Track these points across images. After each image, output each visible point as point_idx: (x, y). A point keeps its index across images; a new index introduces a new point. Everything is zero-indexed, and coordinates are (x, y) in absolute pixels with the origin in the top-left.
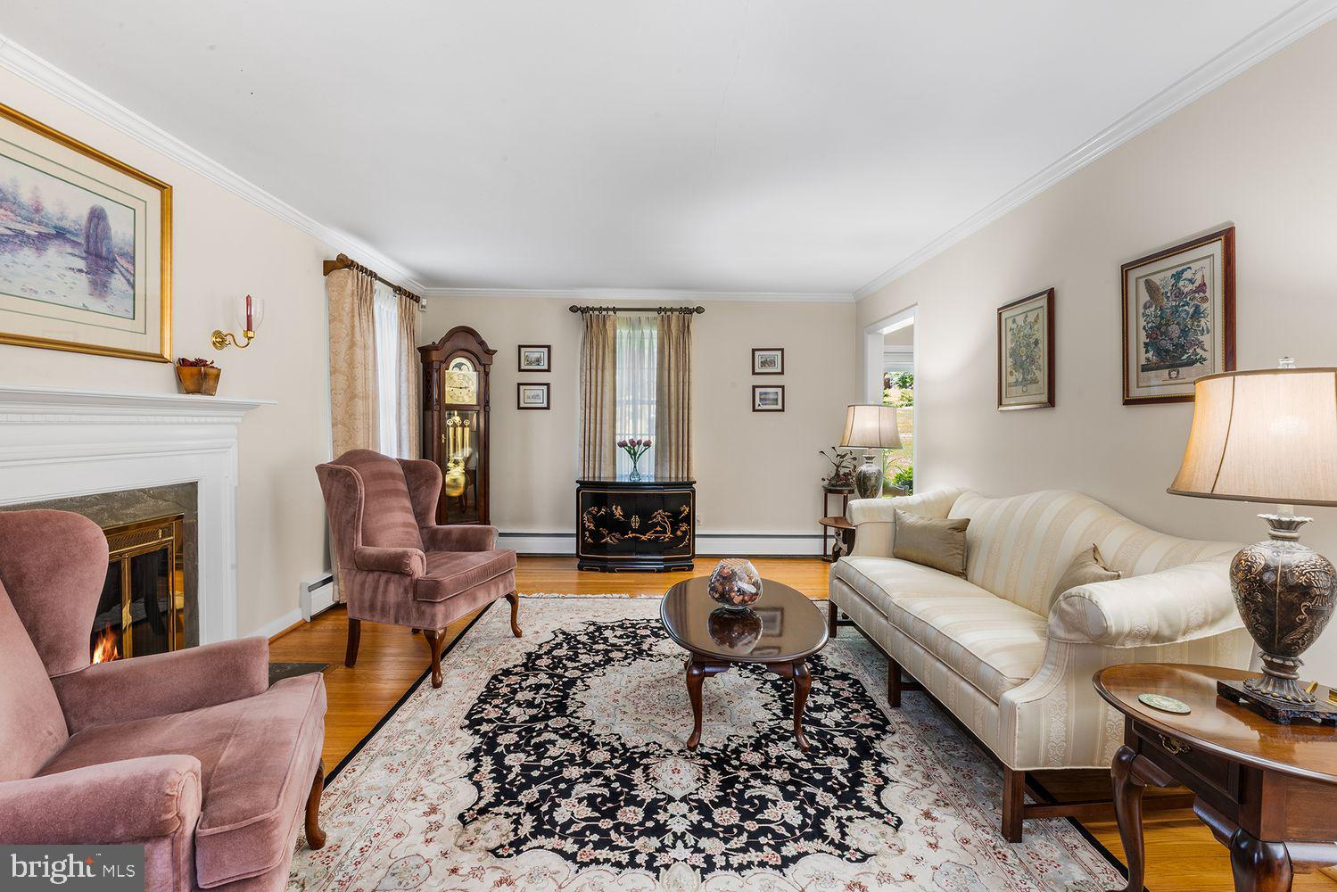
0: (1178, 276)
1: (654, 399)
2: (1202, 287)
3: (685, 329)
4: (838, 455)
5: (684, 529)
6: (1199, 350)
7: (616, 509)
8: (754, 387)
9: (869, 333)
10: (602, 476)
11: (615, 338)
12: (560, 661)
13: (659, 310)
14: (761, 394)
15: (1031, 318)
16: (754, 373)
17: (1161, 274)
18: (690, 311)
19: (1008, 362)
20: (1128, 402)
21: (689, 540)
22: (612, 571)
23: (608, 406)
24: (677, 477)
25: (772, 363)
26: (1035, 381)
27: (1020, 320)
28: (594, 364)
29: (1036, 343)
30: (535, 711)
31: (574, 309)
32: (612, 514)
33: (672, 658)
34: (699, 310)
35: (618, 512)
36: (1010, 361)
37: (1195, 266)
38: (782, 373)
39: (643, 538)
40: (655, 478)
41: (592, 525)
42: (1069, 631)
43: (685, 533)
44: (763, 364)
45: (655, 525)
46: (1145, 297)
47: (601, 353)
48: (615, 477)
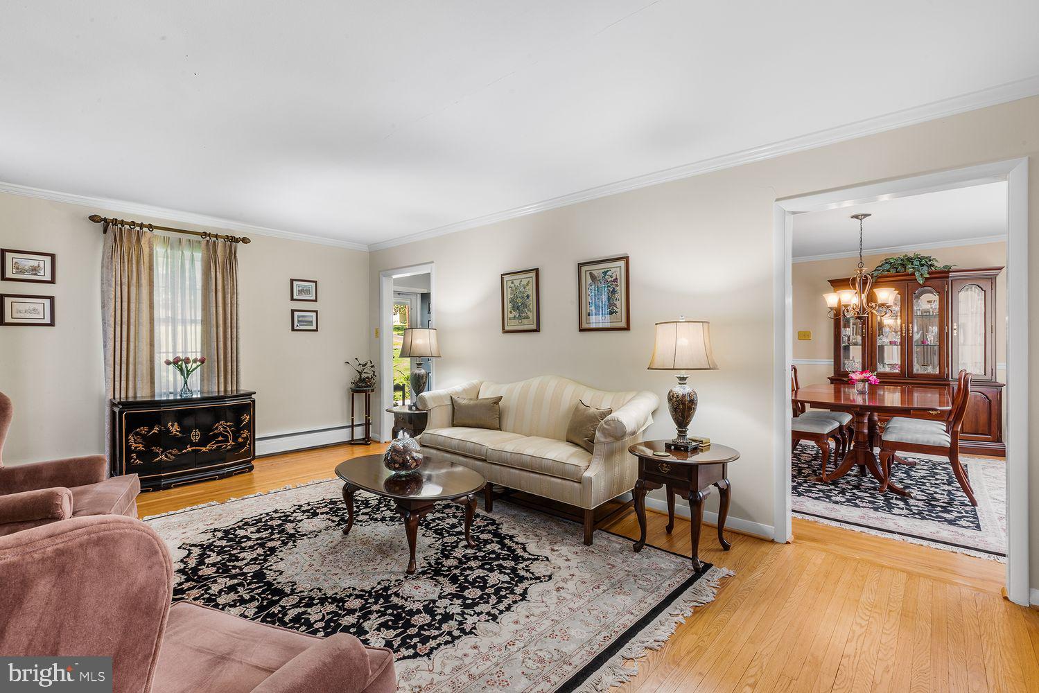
0: (605, 273)
1: (199, 317)
2: (616, 280)
3: (231, 257)
4: (360, 364)
5: (245, 435)
6: (615, 308)
7: (172, 426)
8: (293, 311)
9: (384, 276)
10: (138, 395)
11: (151, 256)
12: (224, 565)
13: (205, 234)
14: (299, 317)
15: (525, 282)
16: (292, 299)
17: (598, 270)
18: (237, 240)
19: (508, 306)
20: (581, 330)
21: (250, 445)
22: (168, 487)
23: (145, 324)
24: (225, 391)
25: (308, 292)
26: (527, 318)
27: (517, 283)
28: (125, 280)
29: (528, 296)
30: (256, 603)
31: (94, 218)
32: (168, 431)
33: (323, 532)
34: (245, 240)
35: (175, 429)
36: (510, 305)
37: (613, 270)
38: (316, 301)
39: (204, 449)
40: (201, 392)
41: (141, 446)
42: (606, 437)
43: (246, 439)
44: (301, 292)
45: (216, 436)
46: (589, 281)
47: (134, 270)
48: (153, 396)
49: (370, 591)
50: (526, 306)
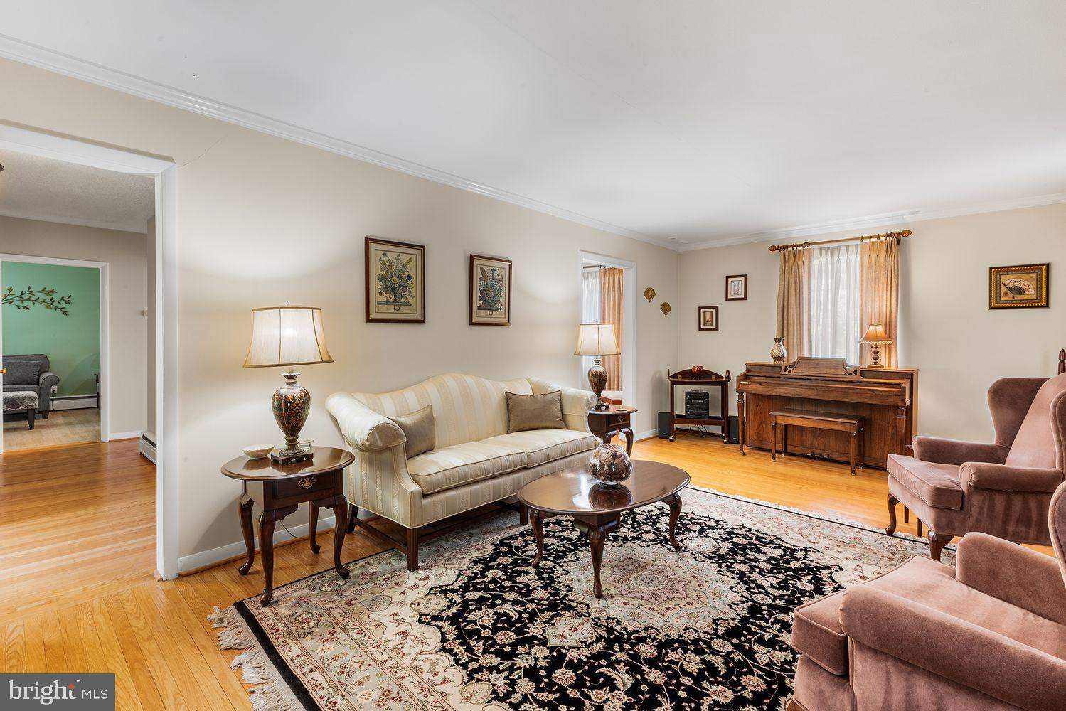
49: (631, 634)
50: (405, 290)
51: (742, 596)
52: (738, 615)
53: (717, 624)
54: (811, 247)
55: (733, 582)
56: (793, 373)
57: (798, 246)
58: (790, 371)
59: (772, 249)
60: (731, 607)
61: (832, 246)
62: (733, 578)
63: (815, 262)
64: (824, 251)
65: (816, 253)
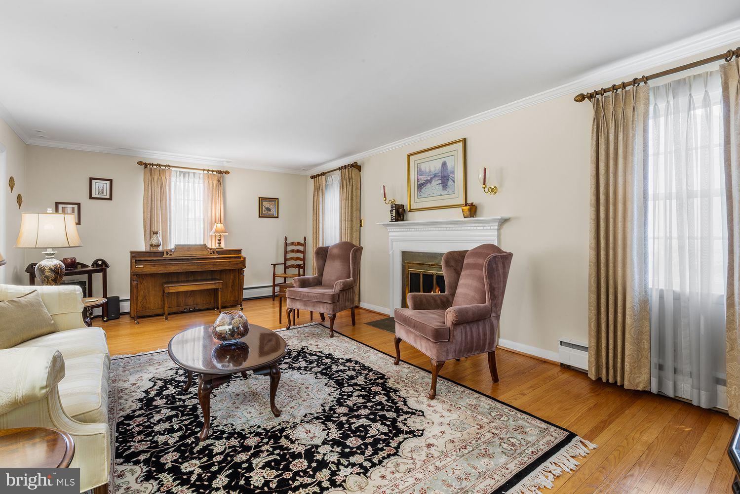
51: (334, 387)
52: (335, 398)
53: (323, 406)
54: (171, 168)
55: (326, 381)
56: (173, 256)
57: (162, 166)
58: (171, 255)
59: (140, 163)
60: (330, 395)
61: (186, 171)
62: (325, 379)
63: (173, 179)
64: (178, 173)
65: (173, 174)
